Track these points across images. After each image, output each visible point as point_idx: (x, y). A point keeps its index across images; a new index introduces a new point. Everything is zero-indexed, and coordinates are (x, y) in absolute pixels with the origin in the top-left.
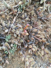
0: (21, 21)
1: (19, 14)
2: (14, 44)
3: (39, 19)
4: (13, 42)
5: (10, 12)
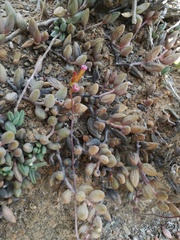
0: (61, 70)
1: (53, 47)
2: (35, 146)
3: (120, 66)
4: (31, 137)
5: (23, 42)
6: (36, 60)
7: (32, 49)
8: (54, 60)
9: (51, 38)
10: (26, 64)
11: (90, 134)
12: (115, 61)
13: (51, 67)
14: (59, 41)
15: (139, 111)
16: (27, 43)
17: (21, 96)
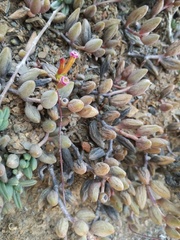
0: (60, 54)
1: (53, 23)
2: (22, 157)
3: (132, 57)
4: (17, 145)
5: (12, 11)
6: (27, 38)
7: (23, 21)
8: (51, 40)
9: (51, 11)
10: (14, 41)
11: (91, 140)
12: (127, 51)
13: (47, 49)
14: (63, 15)
15: (150, 115)
16: (18, 14)
17: (7, 88)
